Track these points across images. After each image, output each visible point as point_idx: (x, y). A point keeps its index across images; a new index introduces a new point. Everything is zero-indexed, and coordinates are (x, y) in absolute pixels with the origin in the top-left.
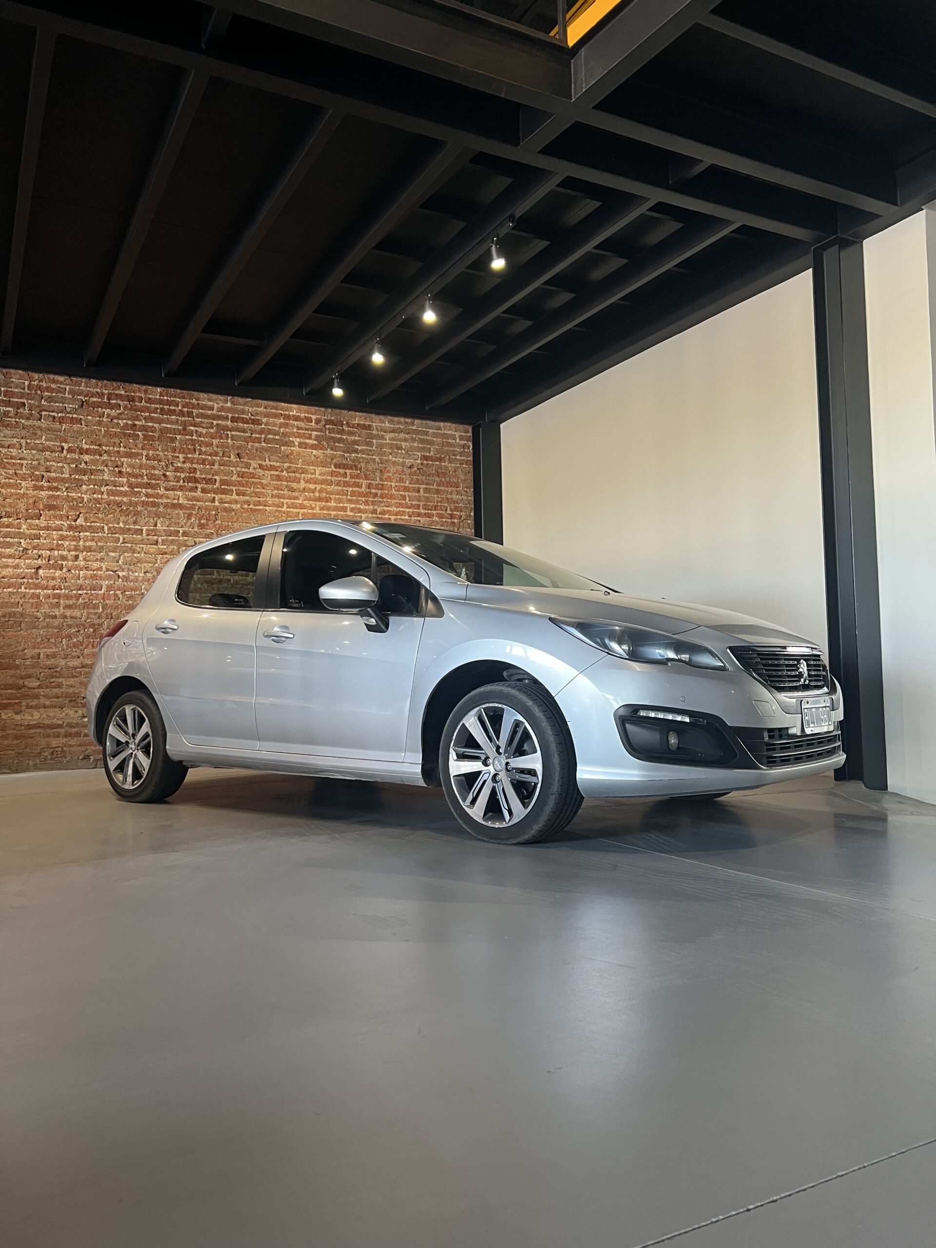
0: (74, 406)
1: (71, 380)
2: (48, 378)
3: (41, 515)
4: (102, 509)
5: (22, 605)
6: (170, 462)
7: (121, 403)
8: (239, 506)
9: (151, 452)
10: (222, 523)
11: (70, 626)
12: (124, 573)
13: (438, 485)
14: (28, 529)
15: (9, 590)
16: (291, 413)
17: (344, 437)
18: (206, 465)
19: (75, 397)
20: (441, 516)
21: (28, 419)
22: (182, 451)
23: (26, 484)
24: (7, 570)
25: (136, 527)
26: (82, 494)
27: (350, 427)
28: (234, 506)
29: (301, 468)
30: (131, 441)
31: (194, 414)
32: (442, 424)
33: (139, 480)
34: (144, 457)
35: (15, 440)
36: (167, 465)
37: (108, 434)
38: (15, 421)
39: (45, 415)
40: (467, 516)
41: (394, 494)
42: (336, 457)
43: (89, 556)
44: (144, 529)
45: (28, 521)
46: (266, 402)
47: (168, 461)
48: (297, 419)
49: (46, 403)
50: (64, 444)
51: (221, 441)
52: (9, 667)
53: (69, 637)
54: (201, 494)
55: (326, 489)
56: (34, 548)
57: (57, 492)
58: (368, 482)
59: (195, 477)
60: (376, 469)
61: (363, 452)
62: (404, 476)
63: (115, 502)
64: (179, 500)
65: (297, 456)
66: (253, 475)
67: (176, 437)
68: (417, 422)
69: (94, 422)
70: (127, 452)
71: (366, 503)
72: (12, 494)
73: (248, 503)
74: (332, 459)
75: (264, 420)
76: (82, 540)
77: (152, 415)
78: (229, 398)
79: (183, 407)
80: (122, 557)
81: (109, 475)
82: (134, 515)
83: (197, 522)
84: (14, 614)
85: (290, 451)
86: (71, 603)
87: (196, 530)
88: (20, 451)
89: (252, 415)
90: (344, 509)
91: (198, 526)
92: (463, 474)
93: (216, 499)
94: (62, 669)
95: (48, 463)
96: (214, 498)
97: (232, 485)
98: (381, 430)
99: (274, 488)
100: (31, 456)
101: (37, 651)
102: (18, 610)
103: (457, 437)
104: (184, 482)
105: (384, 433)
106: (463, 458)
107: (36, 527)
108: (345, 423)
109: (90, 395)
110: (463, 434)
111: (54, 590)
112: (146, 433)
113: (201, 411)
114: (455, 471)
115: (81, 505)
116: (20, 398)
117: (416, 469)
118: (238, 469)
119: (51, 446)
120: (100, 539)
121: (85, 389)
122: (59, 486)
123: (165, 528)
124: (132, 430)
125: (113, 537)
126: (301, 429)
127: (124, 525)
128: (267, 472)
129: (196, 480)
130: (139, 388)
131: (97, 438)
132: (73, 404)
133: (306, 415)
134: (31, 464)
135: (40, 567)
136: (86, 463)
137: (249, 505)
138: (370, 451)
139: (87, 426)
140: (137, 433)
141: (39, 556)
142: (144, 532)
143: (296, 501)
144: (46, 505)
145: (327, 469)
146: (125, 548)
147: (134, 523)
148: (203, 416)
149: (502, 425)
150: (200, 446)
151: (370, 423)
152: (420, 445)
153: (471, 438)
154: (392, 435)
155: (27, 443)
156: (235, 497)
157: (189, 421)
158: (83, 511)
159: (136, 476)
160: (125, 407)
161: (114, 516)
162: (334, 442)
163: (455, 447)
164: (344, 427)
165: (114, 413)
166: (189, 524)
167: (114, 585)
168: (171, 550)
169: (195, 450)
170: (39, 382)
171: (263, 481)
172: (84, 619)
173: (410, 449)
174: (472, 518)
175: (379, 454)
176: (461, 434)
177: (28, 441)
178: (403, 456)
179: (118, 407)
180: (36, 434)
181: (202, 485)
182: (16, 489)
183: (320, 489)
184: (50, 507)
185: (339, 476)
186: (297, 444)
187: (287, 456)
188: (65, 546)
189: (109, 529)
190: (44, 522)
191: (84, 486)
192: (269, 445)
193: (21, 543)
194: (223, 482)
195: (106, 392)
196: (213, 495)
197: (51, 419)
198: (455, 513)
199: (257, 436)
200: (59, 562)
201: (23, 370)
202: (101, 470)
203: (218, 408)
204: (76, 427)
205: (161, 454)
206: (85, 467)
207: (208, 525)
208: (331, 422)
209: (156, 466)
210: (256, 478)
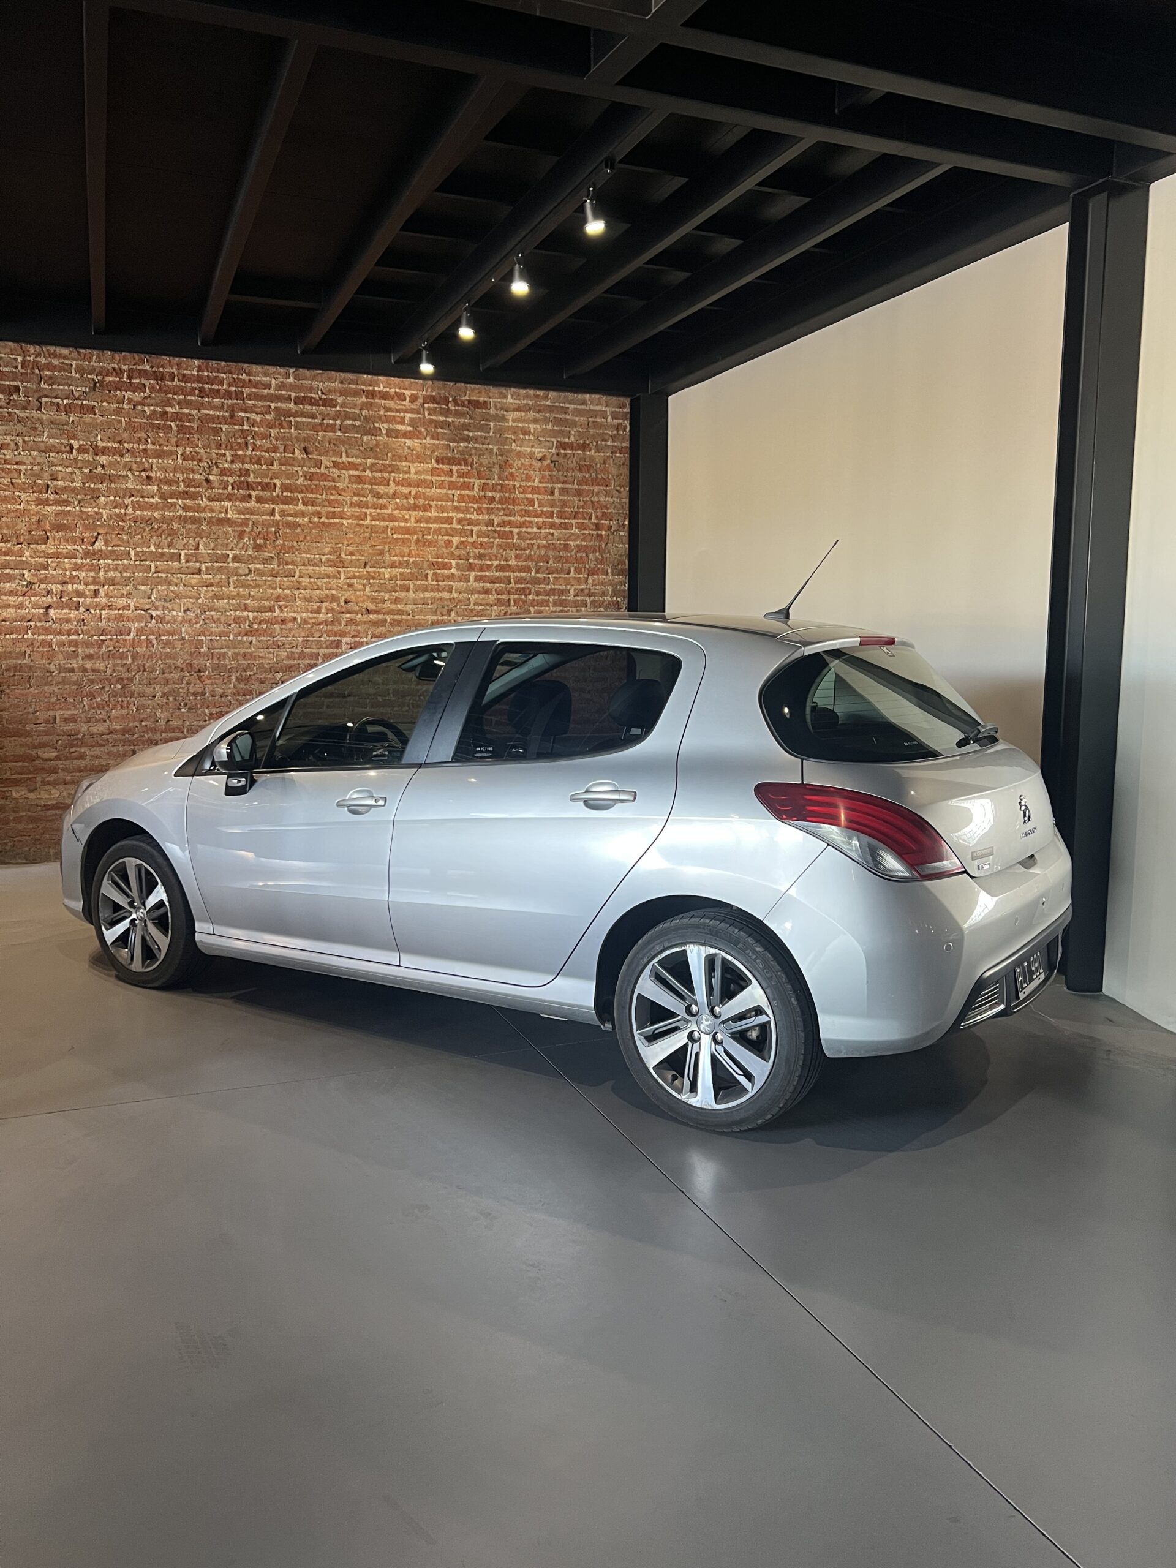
0: (83, 389)
1: (79, 352)
2: (48, 350)
3: (48, 538)
4: (126, 529)
5: (30, 655)
6: (214, 462)
7: (147, 383)
8: (306, 519)
9: (188, 449)
10: (284, 544)
11: (92, 682)
12: (159, 613)
13: (579, 484)
14: (31, 557)
15: (12, 636)
16: (376, 388)
17: (450, 420)
18: (261, 465)
19: (85, 376)
20: (582, 527)
21: (24, 408)
22: (229, 448)
23: (27, 496)
24: (8, 611)
25: (172, 551)
26: (99, 508)
27: (458, 405)
28: (299, 520)
29: (390, 466)
30: (161, 435)
31: (245, 396)
32: (587, 396)
33: (174, 488)
34: (179, 456)
35: (9, 438)
36: (210, 466)
37: (132, 427)
38: (8, 413)
39: (46, 402)
40: (619, 526)
41: (518, 498)
42: (438, 448)
43: (112, 591)
44: (183, 553)
45: (32, 546)
46: (341, 374)
47: (211, 461)
48: (384, 396)
49: (46, 386)
50: (73, 442)
51: (282, 431)
52: (17, 734)
53: (91, 695)
54: (257, 505)
55: (424, 494)
56: (41, 581)
57: (67, 506)
58: (481, 481)
59: (247, 482)
60: (494, 464)
61: (475, 440)
62: (532, 473)
63: (143, 518)
64: (227, 513)
65: (384, 448)
66: (324, 477)
67: (221, 428)
68: (552, 394)
69: (112, 409)
70: (156, 450)
71: (479, 511)
72: (9, 511)
73: (319, 515)
74: (433, 451)
75: (340, 400)
76: (102, 570)
77: (189, 397)
78: (292, 370)
79: (230, 385)
80: (154, 591)
81: (134, 483)
82: (169, 535)
83: (251, 542)
84: (21, 667)
85: (375, 442)
86: (92, 652)
87: (250, 553)
88: (16, 453)
89: (323, 393)
90: (449, 520)
91: (253, 548)
92: (617, 468)
93: (276, 511)
94: (84, 735)
95: (53, 468)
96: (274, 509)
97: (297, 491)
98: (502, 408)
99: (354, 493)
100: (30, 460)
101: (52, 713)
102: (25, 662)
103: (608, 414)
104: (233, 488)
105: (505, 413)
106: (616, 444)
107: (42, 554)
108: (451, 399)
109: (104, 373)
110: (617, 410)
111: (69, 635)
112: (180, 423)
113: (253, 390)
114: (604, 463)
115: (99, 523)
116: (12, 381)
117: (549, 461)
118: (305, 469)
119: (56, 444)
120: (126, 568)
121: (97, 364)
122: (69, 499)
123: (209, 552)
124: (162, 420)
125: (143, 565)
126: (390, 410)
127: (156, 549)
128: (343, 471)
129: (249, 486)
130: (170, 361)
131: (117, 431)
132: (82, 386)
133: (397, 390)
134: (32, 469)
135: (50, 606)
136: (103, 466)
137: (321, 518)
138: (486, 438)
139: (102, 416)
140: (169, 423)
141: (49, 592)
142: (182, 557)
143: (383, 511)
144: (54, 524)
145: (426, 465)
146: (158, 580)
147: (169, 546)
148: (256, 397)
149: (669, 398)
150: (253, 438)
151: (486, 399)
152: (555, 428)
153: (629, 415)
154: (517, 414)
155: (24, 441)
156: (301, 507)
157: (238, 404)
158: (101, 531)
159: (169, 483)
160: (152, 388)
161: (142, 537)
162: (436, 427)
163: (606, 429)
164: (450, 405)
165: (137, 396)
166: (241, 545)
167: (146, 628)
168: (217, 581)
169: (246, 444)
170: (36, 357)
171: (338, 485)
172: (109, 672)
173: (542, 434)
174: (626, 528)
175: (498, 442)
176: (613, 409)
177: (26, 439)
178: (531, 444)
179: (143, 388)
180: (36, 428)
181: (257, 492)
182: (13, 504)
183: (416, 493)
184: (59, 528)
185: (442, 474)
186: (384, 431)
187: (371, 449)
188: (81, 578)
189: (137, 554)
190: (53, 547)
191: (102, 498)
192: (347, 435)
193: (24, 575)
194: (285, 488)
195: (126, 367)
196: (272, 506)
197: (54, 408)
198: (602, 522)
199: (331, 422)
200: (75, 599)
201: (13, 341)
202: (123, 476)
203: (276, 385)
204: (88, 418)
205: (202, 451)
206: (103, 472)
207: (266, 547)
208: (433, 399)
209: (195, 467)
210: (329, 481)
